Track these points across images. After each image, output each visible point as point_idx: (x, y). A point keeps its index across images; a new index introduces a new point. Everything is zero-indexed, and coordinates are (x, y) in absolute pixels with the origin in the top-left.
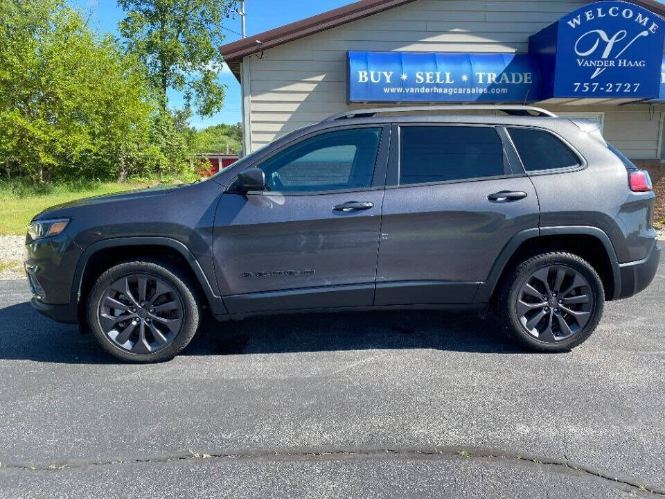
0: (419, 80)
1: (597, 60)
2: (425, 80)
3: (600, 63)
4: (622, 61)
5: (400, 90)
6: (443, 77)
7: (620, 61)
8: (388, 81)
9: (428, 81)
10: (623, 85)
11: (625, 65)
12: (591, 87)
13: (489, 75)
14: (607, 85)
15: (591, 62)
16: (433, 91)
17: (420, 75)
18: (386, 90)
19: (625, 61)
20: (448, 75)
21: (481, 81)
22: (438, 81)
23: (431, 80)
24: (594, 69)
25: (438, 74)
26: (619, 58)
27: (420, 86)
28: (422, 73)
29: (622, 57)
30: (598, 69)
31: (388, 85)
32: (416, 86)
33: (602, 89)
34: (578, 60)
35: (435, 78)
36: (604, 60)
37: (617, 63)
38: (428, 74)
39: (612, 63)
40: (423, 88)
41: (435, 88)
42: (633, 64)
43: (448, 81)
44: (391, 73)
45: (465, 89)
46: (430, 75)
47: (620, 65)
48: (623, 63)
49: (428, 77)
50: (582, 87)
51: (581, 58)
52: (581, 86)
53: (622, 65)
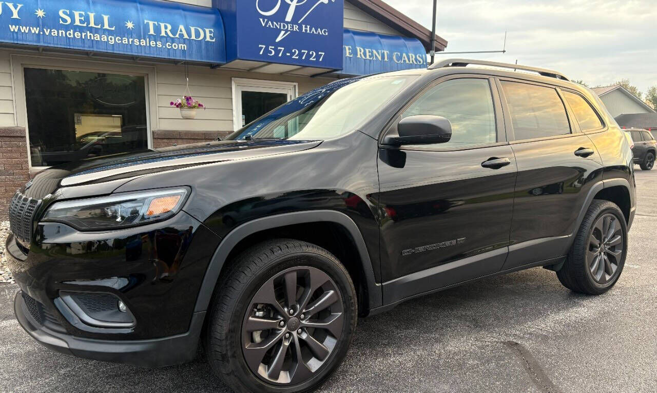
0: (65, 21)
1: (281, 22)
2: (73, 20)
3: (284, 26)
4: (306, 27)
5: (35, 30)
6: (99, 20)
7: (304, 26)
8: (15, 16)
9: (77, 23)
10: (308, 53)
11: (308, 31)
12: (277, 52)
13: (162, 25)
14: (293, 51)
15: (275, 23)
16: (86, 36)
17: (65, 13)
18: (13, 28)
19: (308, 27)
20: (106, 18)
21: (152, 32)
22: (92, 24)
23: (81, 21)
24: (278, 31)
25: (92, 16)
26: (303, 22)
27: (67, 28)
28: (68, 11)
29: (305, 22)
30: (283, 32)
31: (16, 22)
32: (59, 27)
33: (288, 54)
34: (261, 20)
35: (87, 19)
36: (287, 23)
37: (300, 28)
38: (77, 14)
39: (296, 28)
40: (72, 32)
41: (89, 34)
42: (316, 32)
43: (106, 26)
44: (20, 6)
45: (131, 40)
46: (81, 15)
47: (304, 31)
48: (306, 29)
49: (77, 18)
50: (267, 51)
51: (264, 17)
52: (267, 49)
53: (306, 30)
